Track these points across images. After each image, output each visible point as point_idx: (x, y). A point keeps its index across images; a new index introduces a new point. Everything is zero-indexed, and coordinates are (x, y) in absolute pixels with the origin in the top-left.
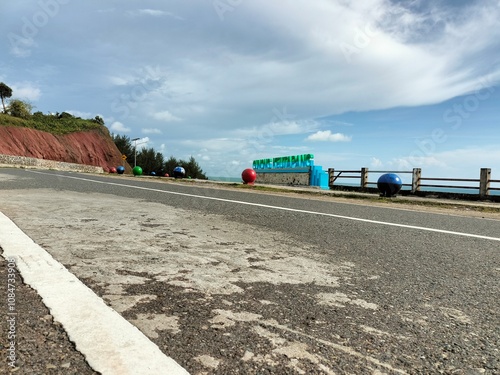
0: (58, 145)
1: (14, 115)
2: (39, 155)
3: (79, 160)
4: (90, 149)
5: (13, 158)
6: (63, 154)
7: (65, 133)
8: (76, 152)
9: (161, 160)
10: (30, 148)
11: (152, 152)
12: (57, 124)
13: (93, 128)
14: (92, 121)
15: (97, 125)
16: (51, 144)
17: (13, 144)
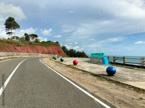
0: (46, 50)
1: (36, 42)
2: (40, 53)
3: (51, 53)
4: (54, 50)
5: (33, 54)
6: (47, 52)
7: (48, 46)
8: (50, 51)
9: (75, 52)
10: (38, 51)
11: (73, 50)
12: (47, 44)
13: (56, 45)
14: (56, 42)
15: (57, 44)
16: (44, 49)
17: (34, 50)
